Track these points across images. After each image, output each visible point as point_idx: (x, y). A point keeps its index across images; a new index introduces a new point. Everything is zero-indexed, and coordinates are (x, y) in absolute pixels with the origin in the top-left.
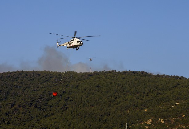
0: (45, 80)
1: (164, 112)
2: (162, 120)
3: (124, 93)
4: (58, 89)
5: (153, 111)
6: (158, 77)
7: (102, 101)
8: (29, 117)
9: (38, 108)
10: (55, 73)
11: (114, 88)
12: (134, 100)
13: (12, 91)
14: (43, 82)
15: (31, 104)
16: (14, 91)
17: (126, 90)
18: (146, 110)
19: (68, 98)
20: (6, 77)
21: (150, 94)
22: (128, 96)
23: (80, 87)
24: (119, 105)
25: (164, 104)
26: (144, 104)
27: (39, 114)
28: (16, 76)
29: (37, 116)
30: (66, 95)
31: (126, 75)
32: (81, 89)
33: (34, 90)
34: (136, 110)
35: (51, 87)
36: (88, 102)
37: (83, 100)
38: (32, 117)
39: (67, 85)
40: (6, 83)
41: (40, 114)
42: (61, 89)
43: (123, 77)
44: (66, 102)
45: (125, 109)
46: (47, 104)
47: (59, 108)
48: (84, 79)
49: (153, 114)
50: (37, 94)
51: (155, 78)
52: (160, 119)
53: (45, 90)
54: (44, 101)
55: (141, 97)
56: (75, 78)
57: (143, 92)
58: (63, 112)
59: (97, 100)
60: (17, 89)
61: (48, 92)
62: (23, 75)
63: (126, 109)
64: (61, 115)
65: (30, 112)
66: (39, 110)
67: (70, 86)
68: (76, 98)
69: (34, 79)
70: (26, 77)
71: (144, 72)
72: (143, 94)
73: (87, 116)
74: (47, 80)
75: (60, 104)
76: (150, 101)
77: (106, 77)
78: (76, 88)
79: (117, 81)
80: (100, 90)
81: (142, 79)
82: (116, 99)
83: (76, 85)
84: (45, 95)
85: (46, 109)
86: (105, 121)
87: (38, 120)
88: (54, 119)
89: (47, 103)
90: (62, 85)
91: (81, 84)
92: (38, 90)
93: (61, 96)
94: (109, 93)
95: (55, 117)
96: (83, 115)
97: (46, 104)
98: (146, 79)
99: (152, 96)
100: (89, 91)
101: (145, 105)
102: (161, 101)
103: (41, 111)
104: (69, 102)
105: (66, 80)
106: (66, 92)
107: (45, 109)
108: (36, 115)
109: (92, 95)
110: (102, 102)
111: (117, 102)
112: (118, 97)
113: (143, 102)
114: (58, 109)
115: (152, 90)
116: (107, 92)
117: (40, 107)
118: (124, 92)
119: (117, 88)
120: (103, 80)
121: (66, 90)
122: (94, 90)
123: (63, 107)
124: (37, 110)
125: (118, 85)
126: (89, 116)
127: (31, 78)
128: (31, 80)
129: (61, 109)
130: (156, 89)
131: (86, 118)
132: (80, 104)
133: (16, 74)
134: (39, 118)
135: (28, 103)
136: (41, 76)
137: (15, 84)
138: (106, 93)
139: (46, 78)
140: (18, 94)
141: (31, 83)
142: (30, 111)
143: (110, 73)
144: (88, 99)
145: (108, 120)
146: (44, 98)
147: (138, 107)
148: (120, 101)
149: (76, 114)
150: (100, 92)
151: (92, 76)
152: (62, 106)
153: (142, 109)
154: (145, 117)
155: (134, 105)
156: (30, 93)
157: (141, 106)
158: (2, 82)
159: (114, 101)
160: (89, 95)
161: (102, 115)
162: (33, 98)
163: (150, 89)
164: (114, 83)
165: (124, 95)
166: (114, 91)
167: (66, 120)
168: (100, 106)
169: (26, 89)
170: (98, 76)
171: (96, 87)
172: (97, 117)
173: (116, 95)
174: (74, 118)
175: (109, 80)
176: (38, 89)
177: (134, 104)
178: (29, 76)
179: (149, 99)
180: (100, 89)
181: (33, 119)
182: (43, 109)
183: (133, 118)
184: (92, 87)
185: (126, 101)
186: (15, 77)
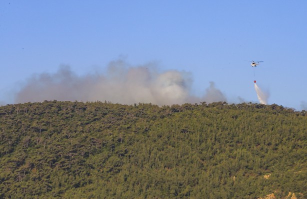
0: (92, 119)
1: (299, 180)
2: (293, 194)
3: (232, 144)
4: (111, 134)
5: (280, 178)
6: (302, 116)
7: (188, 158)
8: (44, 187)
9: (64, 169)
10: (115, 107)
11: (214, 134)
12: (247, 157)
13: (25, 139)
14: (88, 122)
15: (54, 161)
16: (29, 138)
17: (236, 139)
18: (266, 177)
19: (126, 152)
20: (20, 111)
21: (280, 147)
22: (238, 150)
23: (150, 133)
24: (218, 166)
25: (302, 164)
26: (266, 165)
27: (66, 182)
28: (41, 111)
29: (60, 185)
30: (122, 147)
31: (242, 111)
32: (151, 135)
33: (67, 137)
34: (248, 176)
35: (99, 131)
36: (160, 159)
37: (152, 155)
38: (49, 186)
39: (128, 128)
40: (18, 123)
41: (68, 180)
42: (115, 135)
43: (236, 115)
44: (119, 159)
45: (228, 173)
46: (85, 161)
47: (105, 170)
48: (163, 117)
49: (278, 184)
50: (70, 144)
51: (294, 118)
52: (290, 193)
53: (87, 137)
54: (80, 156)
55: (263, 153)
56: (147, 116)
57: (267, 143)
58: (110, 177)
59: (179, 156)
60: (35, 134)
61: (91, 140)
62: (53, 109)
63: (230, 174)
64: (106, 182)
65: (48, 177)
66: (67, 173)
67: (134, 130)
68: (139, 151)
69: (72, 116)
70: (58, 113)
71: (276, 105)
72: (266, 147)
73: (153, 185)
74: (97, 119)
75: (107, 162)
76: (277, 159)
77: (204, 114)
78: (143, 133)
79: (222, 121)
80: (187, 138)
81: (270, 118)
82: (214, 154)
83: (145, 128)
84: (82, 146)
85: (80, 172)
86: (186, 195)
87: (60, 192)
88: (90, 190)
89: (84, 159)
90: (119, 127)
91: (154, 125)
92: (73, 137)
93: (113, 147)
94: (203, 144)
95: (92, 187)
96: (146, 184)
97: (81, 163)
98: (278, 119)
99: (282, 149)
100: (166, 139)
101: (267, 167)
102: (299, 159)
103: (69, 175)
104: (125, 160)
105: (128, 118)
106: (123, 141)
107: (78, 171)
108: (58, 184)
109: (170, 147)
110: (187, 160)
111: (214, 161)
112: (218, 151)
113: (264, 160)
114: (103, 172)
115: (284, 139)
116: (201, 142)
117: (68, 168)
118: (232, 142)
119: (221, 135)
120: (195, 119)
121: (124, 137)
122: (176, 137)
123: (113, 168)
124: (62, 173)
125: (224, 129)
126: (156, 185)
127: (67, 114)
128: (67, 118)
129: (108, 172)
130: (294, 137)
131: (150, 189)
132: (145, 164)
133: (40, 106)
134: (63, 188)
135: (48, 161)
136: (86, 112)
137: (34, 124)
138: (198, 143)
139: (96, 116)
140: (36, 144)
141: (65, 123)
142: (48, 174)
143: (214, 106)
144: (161, 155)
145: (191, 193)
146: (79, 150)
147: (252, 171)
148: (221, 158)
149: (132, 182)
150: (187, 141)
151: (178, 111)
152: (111, 167)
153: (260, 174)
154: (262, 190)
155: (247, 167)
156: (58, 141)
157: (260, 169)
158: (11, 120)
159: (211, 158)
160: (165, 147)
161: (181, 185)
162: (59, 151)
163: (282, 136)
164: (215, 125)
165: (231, 148)
166: (213, 140)
167: (112, 193)
168: (184, 167)
169: (53, 135)
170: (190, 112)
171: (182, 132)
172: (171, 187)
173: (215, 147)
174: (128, 190)
175: (208, 119)
176: (74, 134)
177: (246, 164)
178: (64, 111)
179: (277, 155)
180: (188, 135)
181: (51, 190)
182: (74, 172)
183: (241, 191)
184: (173, 131)
185: (232, 159)
186: (37, 112)
